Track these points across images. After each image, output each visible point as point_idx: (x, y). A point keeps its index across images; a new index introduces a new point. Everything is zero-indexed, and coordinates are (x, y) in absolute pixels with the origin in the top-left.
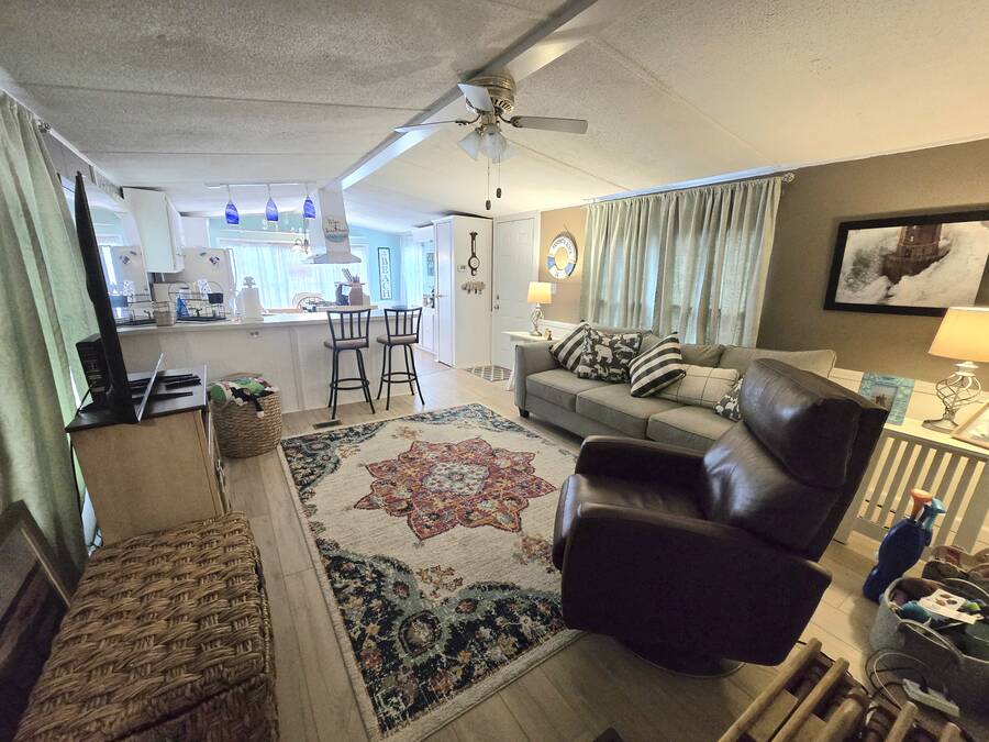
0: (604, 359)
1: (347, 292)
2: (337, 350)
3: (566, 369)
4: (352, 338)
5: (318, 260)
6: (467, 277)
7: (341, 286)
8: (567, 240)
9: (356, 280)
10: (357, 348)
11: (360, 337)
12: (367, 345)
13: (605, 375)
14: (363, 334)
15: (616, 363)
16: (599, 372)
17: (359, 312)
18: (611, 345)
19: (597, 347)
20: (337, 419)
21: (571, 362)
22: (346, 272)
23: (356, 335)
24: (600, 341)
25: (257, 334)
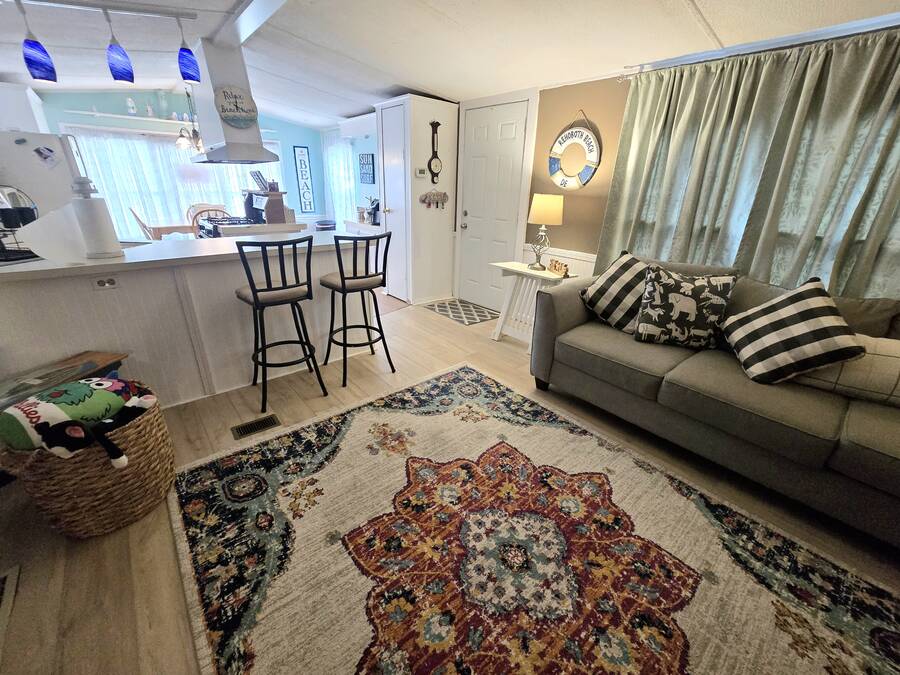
0: (683, 315)
1: (261, 203)
2: (259, 307)
3: (608, 325)
4: (285, 286)
5: (213, 158)
6: (426, 186)
7: (250, 196)
8: (586, 132)
9: (273, 187)
10: (294, 302)
11: (298, 284)
12: (309, 295)
13: (682, 338)
14: (303, 278)
15: (701, 321)
16: (674, 334)
17: (294, 243)
18: (696, 294)
19: (673, 298)
20: (270, 412)
21: (618, 315)
22: (257, 176)
23: (291, 279)
24: (677, 288)
25: (111, 282)
